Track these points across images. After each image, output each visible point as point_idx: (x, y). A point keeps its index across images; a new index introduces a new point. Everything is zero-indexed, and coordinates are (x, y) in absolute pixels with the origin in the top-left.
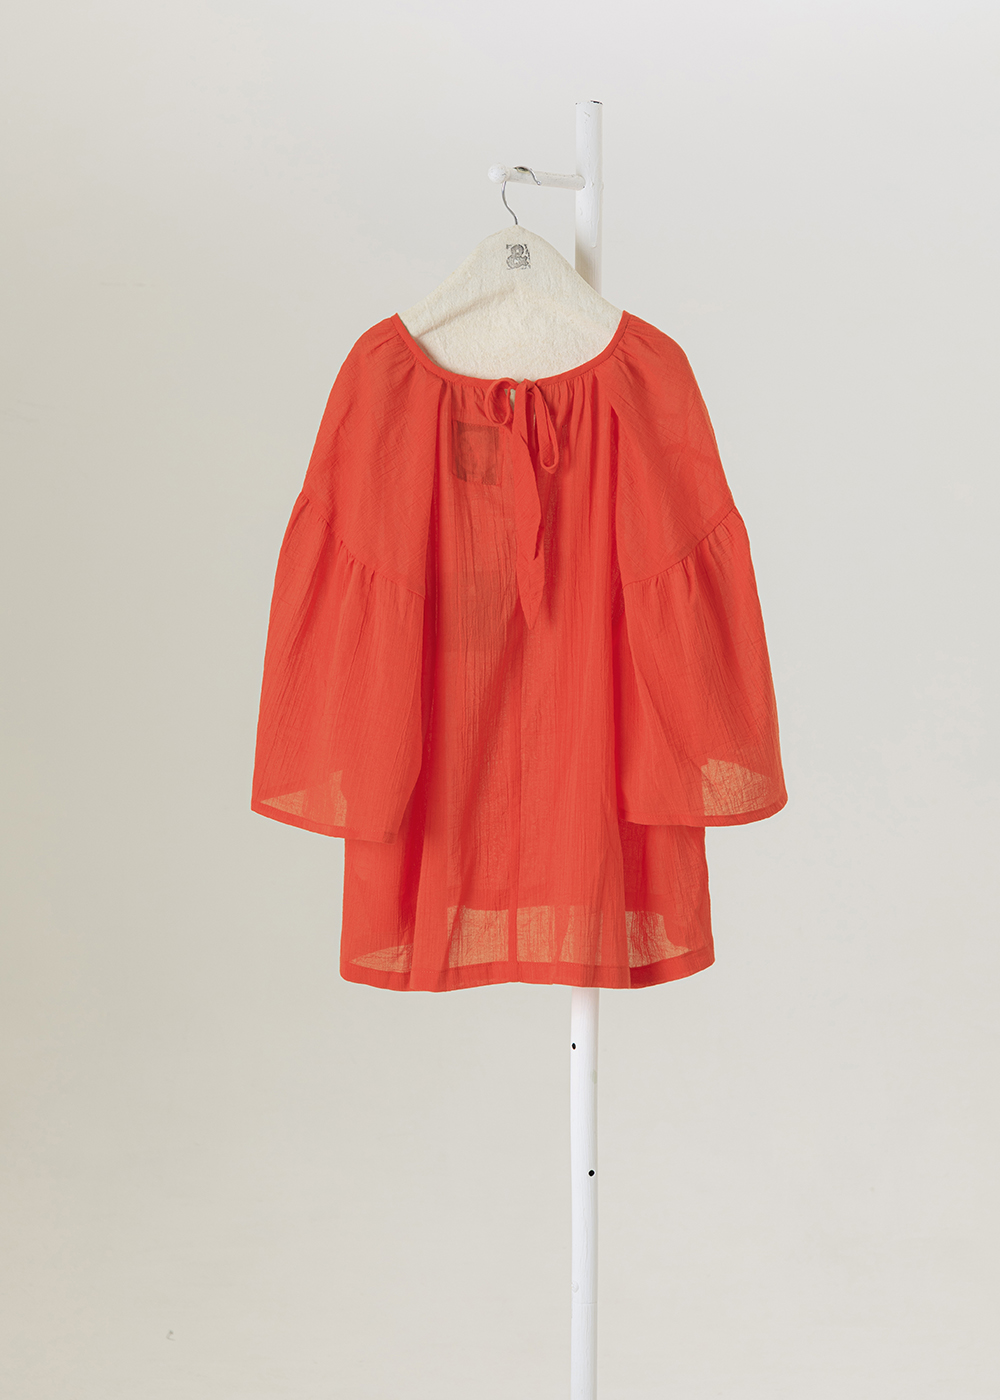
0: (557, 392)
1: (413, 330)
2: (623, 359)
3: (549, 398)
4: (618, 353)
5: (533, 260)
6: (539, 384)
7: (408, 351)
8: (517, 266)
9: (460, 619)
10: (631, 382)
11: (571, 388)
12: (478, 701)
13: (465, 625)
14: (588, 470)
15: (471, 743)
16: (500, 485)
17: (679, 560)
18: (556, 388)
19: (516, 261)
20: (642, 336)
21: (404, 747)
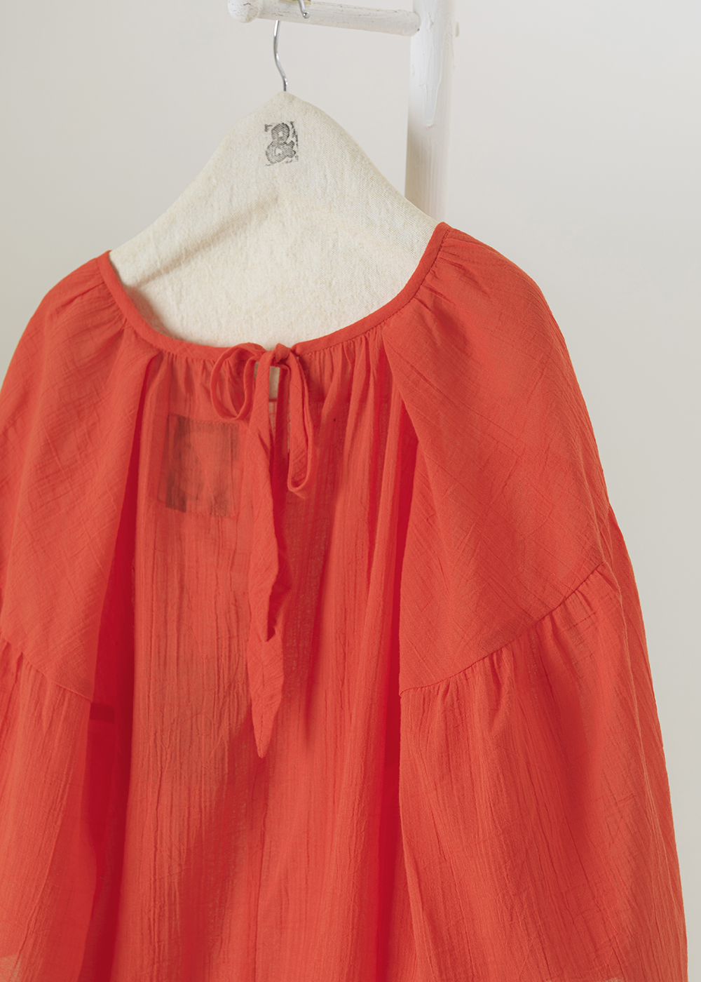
0: (328, 364)
1: (129, 274)
2: (429, 304)
3: (315, 374)
4: (424, 294)
5: (301, 149)
6: (298, 351)
7: (114, 308)
8: (281, 158)
9: (152, 734)
10: (439, 342)
11: (348, 357)
12: (176, 870)
13: (159, 742)
14: (366, 492)
15: (165, 936)
16: (237, 519)
17: (484, 653)
18: (327, 357)
19: (279, 151)
20: (464, 264)
21: (31, 942)
